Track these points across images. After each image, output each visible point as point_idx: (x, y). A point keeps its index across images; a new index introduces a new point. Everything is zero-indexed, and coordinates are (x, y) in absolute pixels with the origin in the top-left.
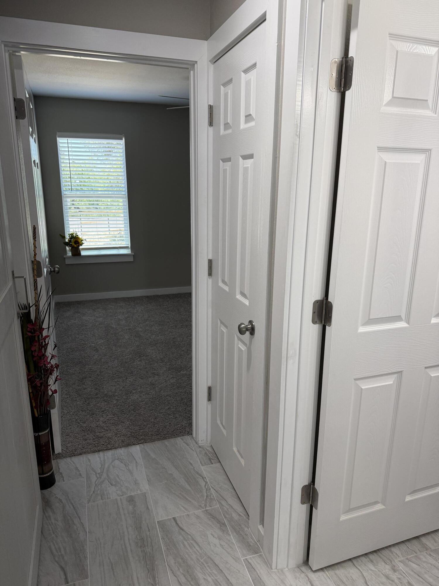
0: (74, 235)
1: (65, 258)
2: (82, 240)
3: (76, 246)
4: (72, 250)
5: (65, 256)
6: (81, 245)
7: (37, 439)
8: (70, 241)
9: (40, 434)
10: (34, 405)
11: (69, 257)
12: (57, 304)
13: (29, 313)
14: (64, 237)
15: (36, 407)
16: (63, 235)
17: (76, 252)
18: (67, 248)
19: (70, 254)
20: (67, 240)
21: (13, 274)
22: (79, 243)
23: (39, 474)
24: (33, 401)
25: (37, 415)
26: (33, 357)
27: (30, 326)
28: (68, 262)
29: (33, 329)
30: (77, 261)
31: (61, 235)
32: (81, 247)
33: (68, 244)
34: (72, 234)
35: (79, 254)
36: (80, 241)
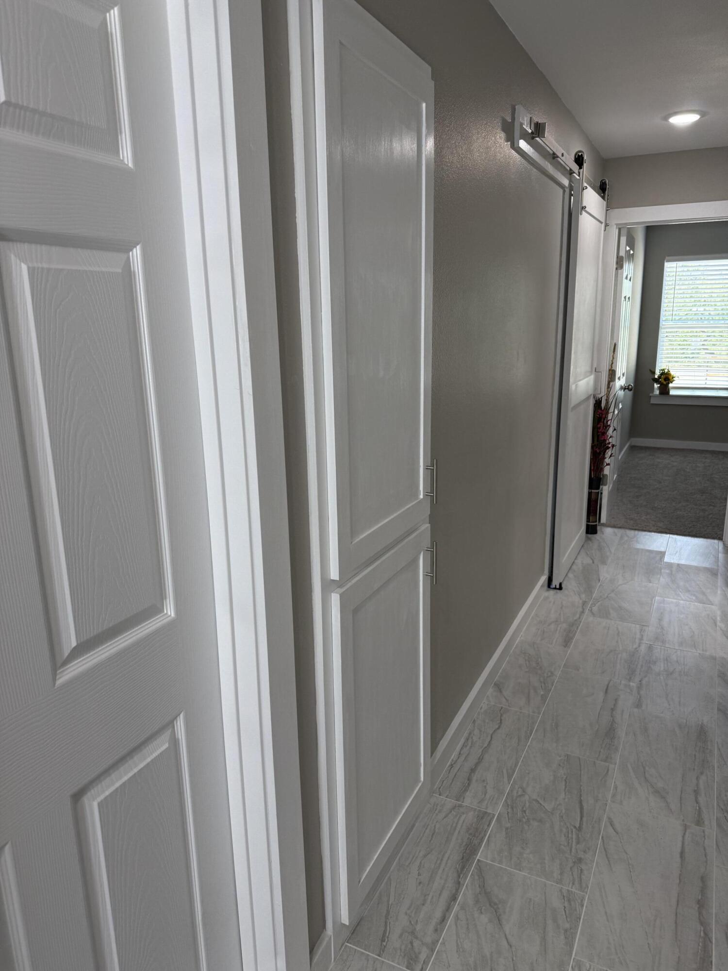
0: (666, 371)
1: (651, 396)
2: (673, 377)
3: (665, 383)
4: (659, 388)
5: (651, 395)
6: (671, 382)
7: (590, 494)
8: (660, 377)
9: (593, 491)
10: (592, 468)
11: (656, 396)
12: (633, 448)
13: (600, 402)
14: (654, 373)
15: (593, 470)
16: (653, 370)
17: (665, 390)
18: (656, 386)
19: (657, 392)
20: (656, 377)
21: (596, 370)
22: (669, 380)
23: (587, 522)
24: (592, 465)
25: (593, 476)
26: (598, 432)
27: (600, 411)
28: (653, 401)
29: (601, 413)
30: (663, 401)
31: (650, 370)
32: (671, 385)
33: (657, 381)
34: (663, 370)
35: (668, 393)
36: (671, 378)
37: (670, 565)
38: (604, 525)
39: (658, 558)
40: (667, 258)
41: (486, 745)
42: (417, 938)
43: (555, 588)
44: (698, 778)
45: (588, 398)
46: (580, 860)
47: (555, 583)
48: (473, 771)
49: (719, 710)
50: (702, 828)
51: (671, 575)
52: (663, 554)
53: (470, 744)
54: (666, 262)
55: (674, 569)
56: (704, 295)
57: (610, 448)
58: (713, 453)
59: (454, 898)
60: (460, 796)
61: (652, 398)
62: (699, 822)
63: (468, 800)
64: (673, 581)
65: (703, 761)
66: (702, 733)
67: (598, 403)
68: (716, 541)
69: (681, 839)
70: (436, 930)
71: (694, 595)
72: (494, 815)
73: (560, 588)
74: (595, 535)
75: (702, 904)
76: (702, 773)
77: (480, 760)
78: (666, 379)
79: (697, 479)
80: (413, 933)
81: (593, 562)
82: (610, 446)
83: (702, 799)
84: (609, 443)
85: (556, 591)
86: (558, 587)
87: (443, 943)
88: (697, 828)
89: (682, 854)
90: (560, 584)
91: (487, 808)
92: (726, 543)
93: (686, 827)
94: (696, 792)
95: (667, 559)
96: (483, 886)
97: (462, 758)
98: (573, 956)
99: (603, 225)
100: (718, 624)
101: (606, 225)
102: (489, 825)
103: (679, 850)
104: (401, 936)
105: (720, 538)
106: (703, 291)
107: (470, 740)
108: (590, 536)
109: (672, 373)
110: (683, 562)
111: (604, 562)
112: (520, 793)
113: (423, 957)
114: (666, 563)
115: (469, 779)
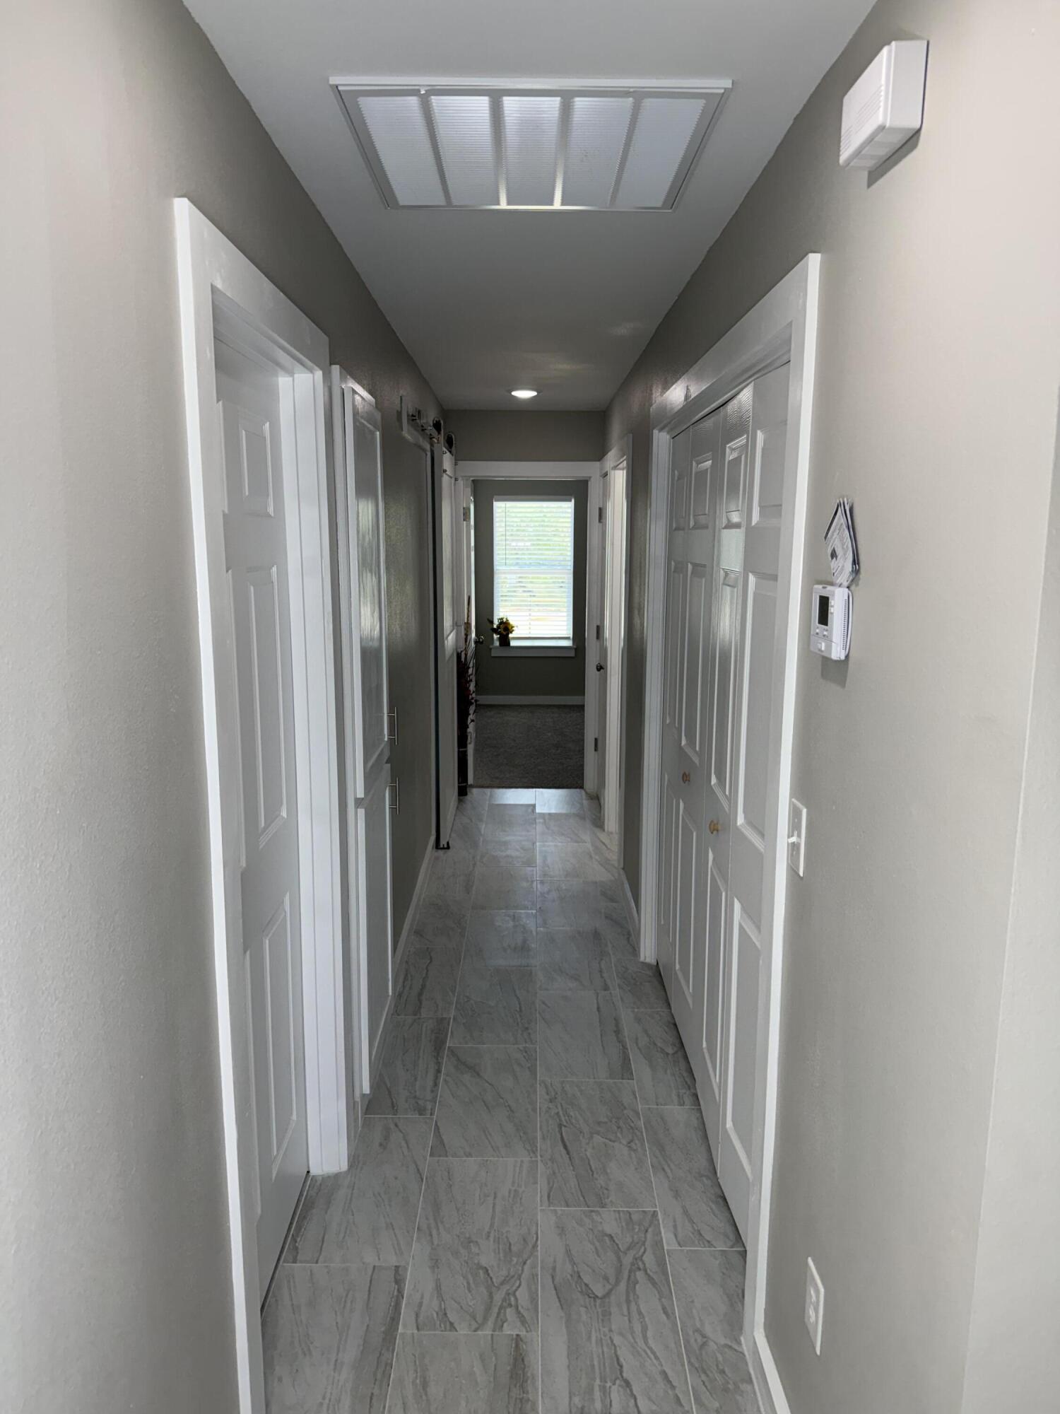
0: (505, 620)
1: (491, 649)
2: (512, 627)
3: (505, 633)
4: (500, 639)
5: (491, 647)
6: (511, 633)
8: (498, 627)
9: (460, 750)
10: (459, 725)
11: (496, 647)
13: (461, 657)
14: (492, 622)
15: (460, 728)
16: (491, 620)
17: (505, 641)
18: (496, 636)
19: (497, 643)
20: (495, 626)
21: (456, 623)
22: (508, 629)
23: (458, 784)
27: (461, 667)
28: (494, 654)
29: (462, 669)
30: (504, 653)
31: (488, 620)
32: (511, 635)
33: (495, 631)
34: (502, 619)
35: (508, 644)
36: (510, 628)
37: (542, 815)
38: (472, 786)
39: (530, 810)
40: (495, 497)
41: (424, 975)
42: (419, 1099)
43: (444, 848)
44: (599, 963)
45: (453, 654)
46: (527, 1029)
47: (443, 842)
48: (420, 994)
49: (606, 917)
50: (609, 992)
51: (545, 823)
52: (534, 806)
53: (410, 978)
54: (496, 501)
55: (547, 817)
56: (515, 520)
57: (473, 703)
58: (559, 707)
59: (439, 1071)
60: (417, 1012)
61: (493, 651)
62: (606, 988)
63: (424, 1013)
64: (548, 828)
65: (601, 952)
66: (596, 935)
67: (459, 656)
68: (578, 790)
69: (595, 1001)
70: (432, 1091)
71: (568, 837)
72: (450, 1018)
73: (448, 847)
74: (466, 797)
75: (618, 1032)
76: (602, 959)
77: (423, 987)
78: (505, 628)
79: (549, 734)
80: (415, 1097)
81: (472, 821)
82: (473, 701)
83: (605, 975)
84: (472, 698)
85: (444, 851)
86: (446, 846)
87: (441, 1097)
88: (606, 992)
89: (598, 1009)
90: (448, 843)
91: (442, 1015)
92: (588, 791)
93: (598, 994)
94: (601, 971)
95: (538, 810)
96: (458, 1059)
97: (407, 988)
98: (538, 1079)
99: (453, 479)
100: (593, 856)
101: (456, 480)
102: (449, 1025)
103: (595, 1006)
104: (406, 1101)
105: (581, 787)
106: (513, 515)
107: (409, 975)
108: (461, 798)
109: (512, 622)
110: (553, 811)
111: (481, 820)
112: (466, 1000)
113: (429, 1107)
114: (539, 813)
115: (420, 1001)
